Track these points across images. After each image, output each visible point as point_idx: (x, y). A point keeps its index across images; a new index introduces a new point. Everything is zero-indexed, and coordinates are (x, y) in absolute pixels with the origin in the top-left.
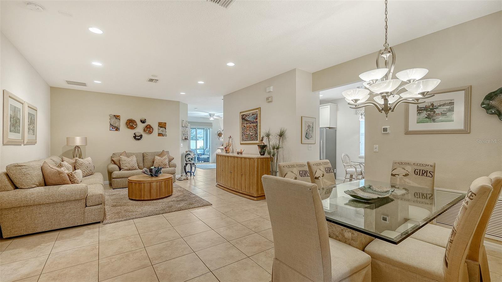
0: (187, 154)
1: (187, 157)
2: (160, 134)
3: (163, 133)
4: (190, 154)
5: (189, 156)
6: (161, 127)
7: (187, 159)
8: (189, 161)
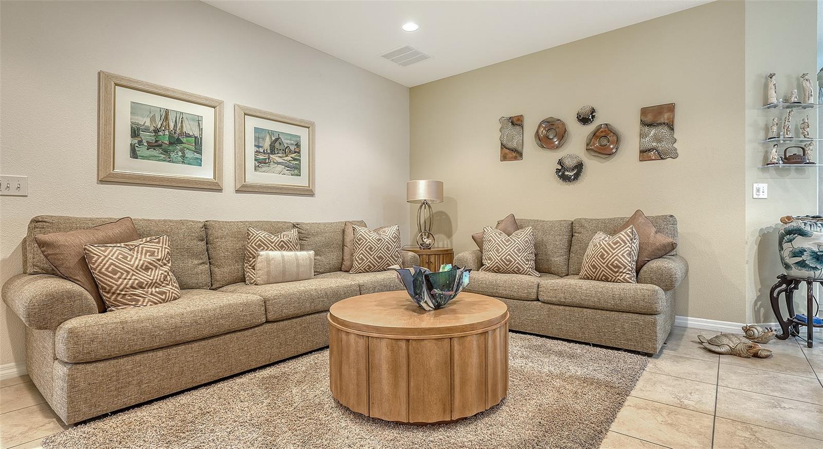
0: (789, 232)
1: (785, 245)
2: (645, 154)
3: (662, 146)
4: (808, 228)
5: (799, 243)
6: (650, 125)
7: (786, 253)
8: (802, 264)
